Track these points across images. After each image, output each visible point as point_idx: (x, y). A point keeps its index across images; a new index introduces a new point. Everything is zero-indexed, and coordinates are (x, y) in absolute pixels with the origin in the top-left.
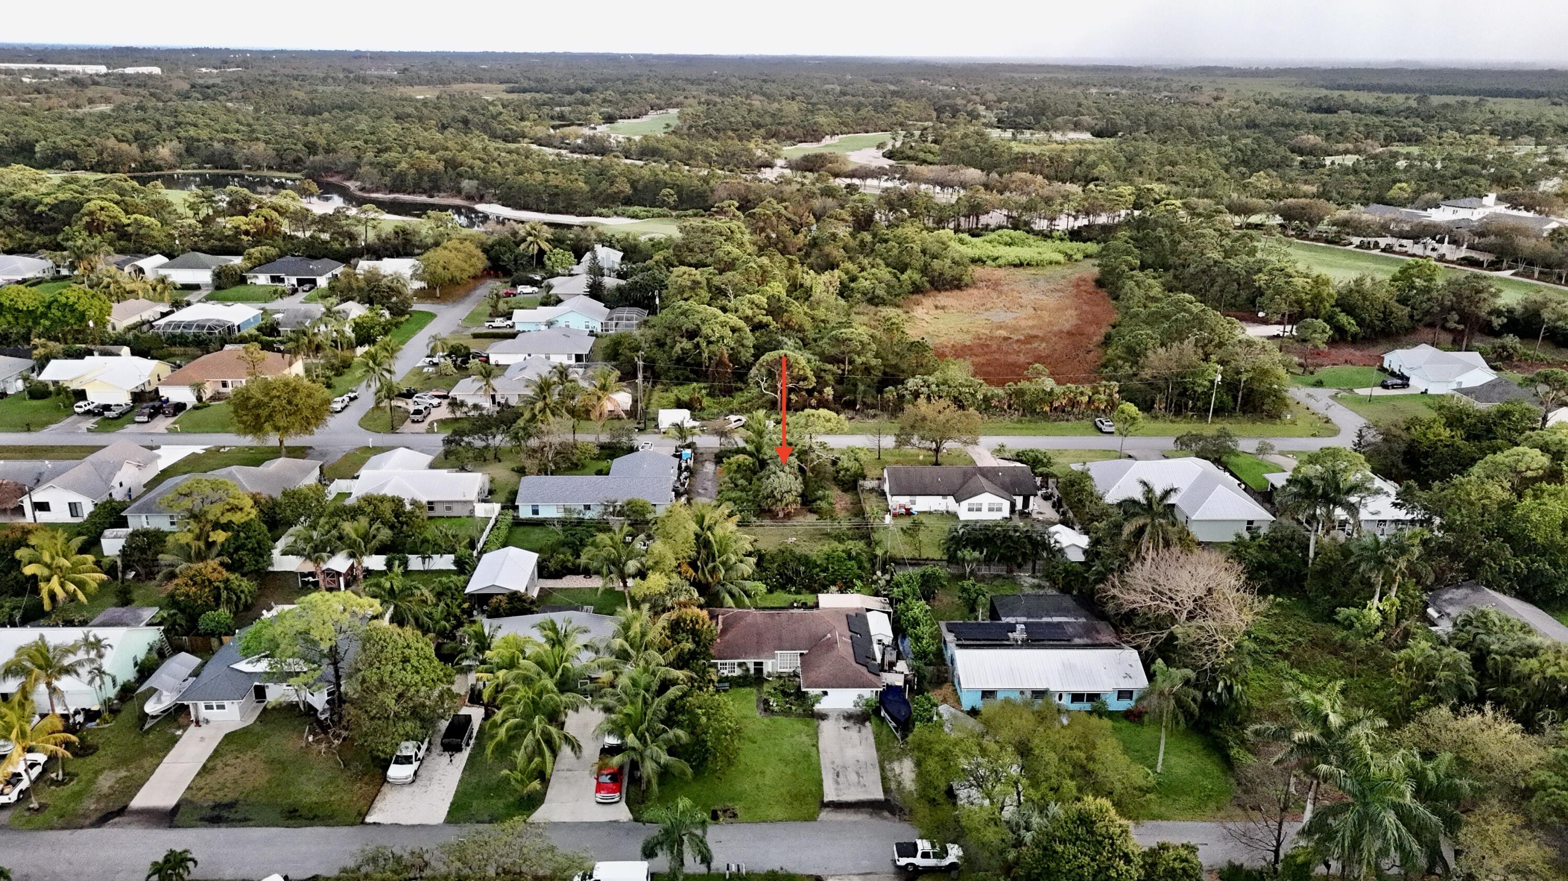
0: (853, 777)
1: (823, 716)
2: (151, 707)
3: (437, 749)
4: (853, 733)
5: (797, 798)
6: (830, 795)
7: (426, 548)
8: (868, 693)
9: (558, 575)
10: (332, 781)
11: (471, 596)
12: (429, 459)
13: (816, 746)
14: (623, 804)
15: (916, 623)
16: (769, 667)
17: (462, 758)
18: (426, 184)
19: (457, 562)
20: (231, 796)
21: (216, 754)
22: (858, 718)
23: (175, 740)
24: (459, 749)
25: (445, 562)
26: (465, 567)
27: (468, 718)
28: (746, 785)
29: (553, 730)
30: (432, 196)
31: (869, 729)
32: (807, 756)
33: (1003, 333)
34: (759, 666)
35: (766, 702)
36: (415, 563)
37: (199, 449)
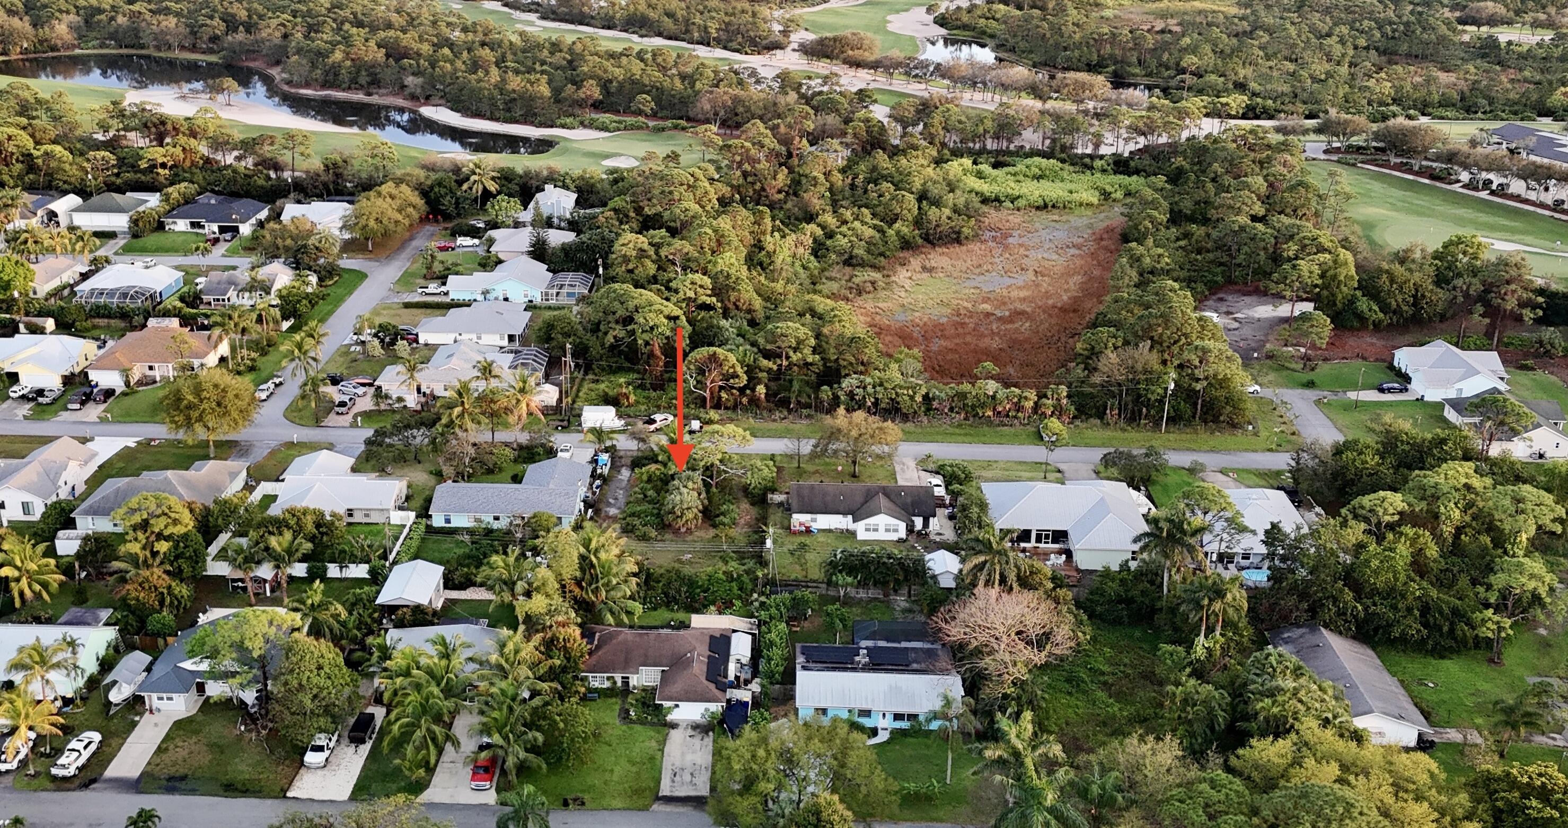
0: (687, 778)
1: (674, 726)
2: (115, 696)
3: (346, 741)
4: (697, 741)
5: (637, 792)
6: (665, 790)
7: (343, 559)
8: (716, 707)
9: (462, 587)
10: (260, 763)
11: (382, 606)
12: (351, 461)
13: (662, 751)
14: (493, 790)
15: (772, 644)
16: (634, 681)
17: (365, 749)
18: (364, 79)
19: (372, 572)
20: (182, 771)
21: (168, 738)
22: (701, 729)
23: (134, 724)
24: (363, 742)
25: (360, 571)
26: (377, 578)
27: (372, 716)
28: (595, 780)
29: (437, 729)
30: (369, 94)
31: (709, 740)
32: (652, 758)
33: (987, 307)
34: (626, 681)
35: (627, 711)
36: (333, 571)
37: (131, 442)
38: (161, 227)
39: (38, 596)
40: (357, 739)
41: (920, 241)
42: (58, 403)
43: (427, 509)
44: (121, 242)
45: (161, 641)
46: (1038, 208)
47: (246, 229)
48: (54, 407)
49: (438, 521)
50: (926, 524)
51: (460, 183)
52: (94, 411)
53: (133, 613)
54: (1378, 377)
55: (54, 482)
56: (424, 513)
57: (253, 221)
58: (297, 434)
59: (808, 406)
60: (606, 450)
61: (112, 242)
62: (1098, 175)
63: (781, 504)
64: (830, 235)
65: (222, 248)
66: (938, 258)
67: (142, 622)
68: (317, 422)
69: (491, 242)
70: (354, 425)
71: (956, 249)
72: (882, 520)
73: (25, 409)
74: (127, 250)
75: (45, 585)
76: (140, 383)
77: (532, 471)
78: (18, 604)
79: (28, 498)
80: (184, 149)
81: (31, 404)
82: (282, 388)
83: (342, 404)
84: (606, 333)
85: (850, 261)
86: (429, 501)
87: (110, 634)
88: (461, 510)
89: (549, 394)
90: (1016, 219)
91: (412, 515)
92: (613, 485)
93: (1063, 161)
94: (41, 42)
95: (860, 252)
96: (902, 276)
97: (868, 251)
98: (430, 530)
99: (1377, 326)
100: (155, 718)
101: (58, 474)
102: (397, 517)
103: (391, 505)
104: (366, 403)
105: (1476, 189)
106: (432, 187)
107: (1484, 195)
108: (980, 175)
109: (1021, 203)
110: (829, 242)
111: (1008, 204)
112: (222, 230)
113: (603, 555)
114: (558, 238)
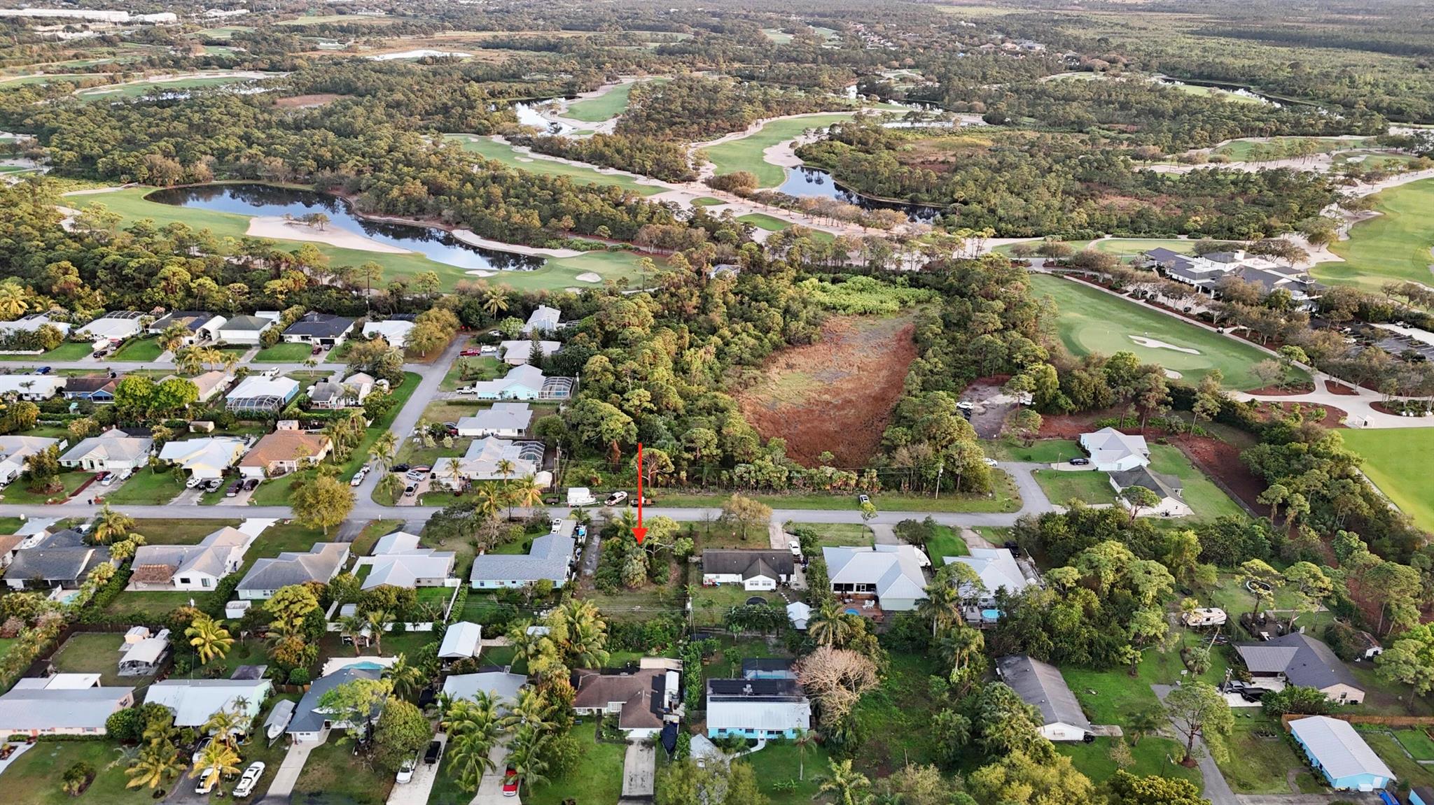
0: (639, 782)
1: (630, 743)
2: (272, 734)
3: (423, 762)
4: (645, 752)
5: (608, 794)
6: (626, 792)
7: (415, 620)
8: (657, 730)
9: (493, 637)
10: (368, 780)
11: (443, 658)
12: (418, 539)
13: (623, 762)
14: (517, 797)
15: (692, 683)
16: (605, 711)
17: (435, 767)
19: (434, 627)
20: (318, 788)
21: (308, 763)
22: (647, 744)
23: (285, 753)
24: (434, 762)
25: (426, 627)
26: (438, 635)
27: (439, 744)
28: (581, 786)
29: (481, 759)
30: (417, 219)
31: (653, 752)
32: (617, 769)
33: (827, 397)
34: (599, 711)
35: (601, 733)
36: (409, 627)
37: (270, 522)
38: (281, 339)
39: (216, 655)
40: (430, 761)
41: (785, 344)
42: (221, 492)
43: (469, 576)
44: (255, 352)
45: (300, 688)
46: (861, 314)
47: (339, 341)
48: (217, 495)
49: (476, 585)
50: (788, 578)
51: (482, 304)
52: (244, 498)
53: (280, 668)
54: (1071, 453)
55: (222, 563)
56: (467, 579)
57: (344, 334)
58: (381, 513)
59: (714, 484)
60: (584, 523)
61: (249, 352)
62: (899, 288)
63: (697, 563)
64: (727, 344)
65: (323, 356)
66: (797, 357)
67: (287, 674)
68: (393, 502)
69: (504, 351)
70: (418, 505)
71: (810, 349)
72: (761, 578)
73: (198, 496)
74: (259, 358)
75: (221, 647)
76: (274, 474)
77: (538, 542)
78: (204, 661)
79: (205, 576)
80: (295, 281)
81: (202, 493)
82: (370, 475)
83: (410, 489)
84: (582, 432)
85: (740, 362)
86: (470, 569)
87: (267, 685)
88: (492, 578)
89: (545, 479)
90: (846, 323)
91: (459, 581)
92: (589, 550)
93: (876, 278)
94: (188, 176)
95: (746, 356)
96: (774, 372)
97: (752, 355)
98: (472, 592)
99: (1071, 412)
100: (299, 747)
101: (225, 557)
102: (449, 583)
103: (445, 574)
104: (425, 487)
105: (1137, 298)
106: (463, 309)
107: (1142, 302)
108: (824, 290)
109: (850, 311)
110: (726, 349)
111: (841, 311)
112: (323, 342)
113: (584, 622)
114: (549, 348)
